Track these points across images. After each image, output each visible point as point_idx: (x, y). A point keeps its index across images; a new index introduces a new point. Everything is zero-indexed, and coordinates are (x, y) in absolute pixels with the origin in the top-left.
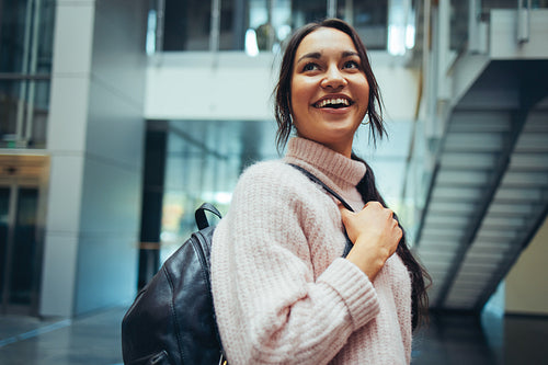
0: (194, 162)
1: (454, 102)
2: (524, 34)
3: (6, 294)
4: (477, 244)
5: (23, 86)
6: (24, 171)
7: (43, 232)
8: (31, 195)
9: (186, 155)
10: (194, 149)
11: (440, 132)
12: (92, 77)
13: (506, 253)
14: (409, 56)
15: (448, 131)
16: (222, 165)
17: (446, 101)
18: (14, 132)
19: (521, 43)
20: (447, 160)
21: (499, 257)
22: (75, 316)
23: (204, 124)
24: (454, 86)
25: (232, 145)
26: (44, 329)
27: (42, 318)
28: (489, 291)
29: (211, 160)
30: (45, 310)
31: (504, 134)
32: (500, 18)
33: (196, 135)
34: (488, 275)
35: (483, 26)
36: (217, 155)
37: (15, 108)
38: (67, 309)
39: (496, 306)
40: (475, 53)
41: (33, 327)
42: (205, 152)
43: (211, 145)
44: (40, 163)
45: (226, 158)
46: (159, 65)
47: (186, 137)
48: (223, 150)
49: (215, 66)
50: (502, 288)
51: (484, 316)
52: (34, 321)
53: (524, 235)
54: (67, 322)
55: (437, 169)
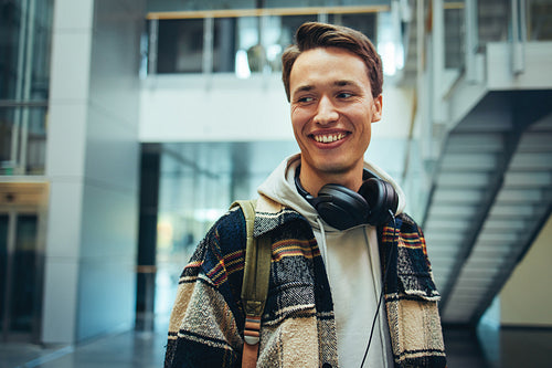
0: (187, 182)
1: (450, 126)
2: (519, 66)
3: (7, 322)
4: (473, 259)
5: (17, 113)
6: (22, 198)
7: (43, 258)
8: (30, 221)
9: (178, 174)
10: (187, 169)
11: (435, 154)
12: (90, 103)
13: (501, 267)
14: (400, 76)
15: (445, 151)
16: (213, 184)
17: (442, 126)
18: (9, 159)
19: (517, 74)
20: (443, 180)
21: (494, 271)
22: (77, 342)
23: (196, 146)
24: (450, 112)
25: (223, 164)
26: (47, 357)
27: (44, 346)
28: (485, 304)
29: (203, 180)
30: (47, 337)
31: (497, 154)
32: (496, 51)
33: (188, 155)
34: (483, 289)
35: (480, 58)
36: (209, 174)
37: (9, 134)
38: (68, 336)
39: (492, 319)
40: (473, 83)
41: (37, 356)
42: (197, 171)
43: (203, 164)
44: (39, 190)
45: (217, 177)
46: (153, 88)
47: (178, 157)
48: (214, 169)
49: (208, 88)
50: (497, 302)
51: (481, 329)
52: (36, 349)
53: (518, 250)
54: (69, 349)
55: (434, 188)
